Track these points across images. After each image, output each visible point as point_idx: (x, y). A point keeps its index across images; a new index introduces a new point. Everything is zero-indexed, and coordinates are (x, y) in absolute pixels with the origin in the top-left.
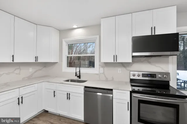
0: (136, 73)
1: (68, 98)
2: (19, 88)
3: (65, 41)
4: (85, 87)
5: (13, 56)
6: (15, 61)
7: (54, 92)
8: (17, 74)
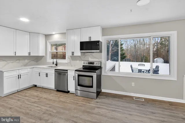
0: (85, 62)
1: (47, 76)
2: (19, 70)
3: (49, 42)
4: (56, 69)
5: (15, 52)
6: (16, 55)
7: (39, 73)
8: (17, 63)
